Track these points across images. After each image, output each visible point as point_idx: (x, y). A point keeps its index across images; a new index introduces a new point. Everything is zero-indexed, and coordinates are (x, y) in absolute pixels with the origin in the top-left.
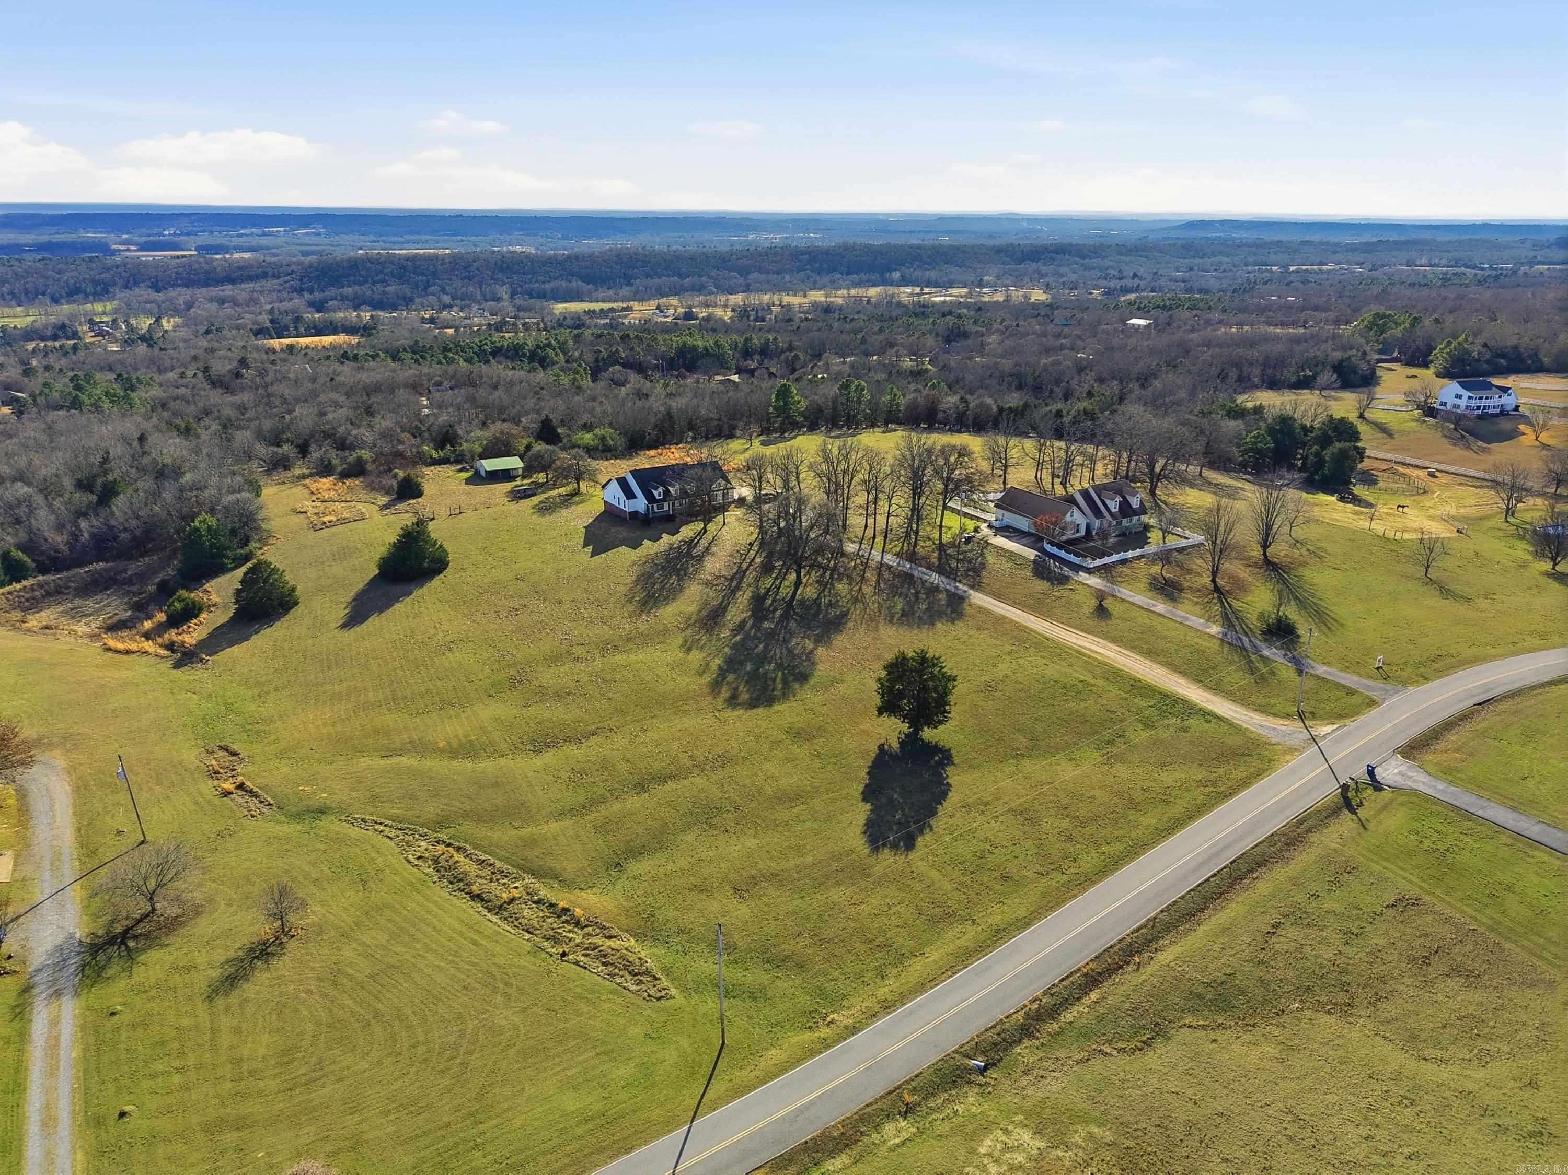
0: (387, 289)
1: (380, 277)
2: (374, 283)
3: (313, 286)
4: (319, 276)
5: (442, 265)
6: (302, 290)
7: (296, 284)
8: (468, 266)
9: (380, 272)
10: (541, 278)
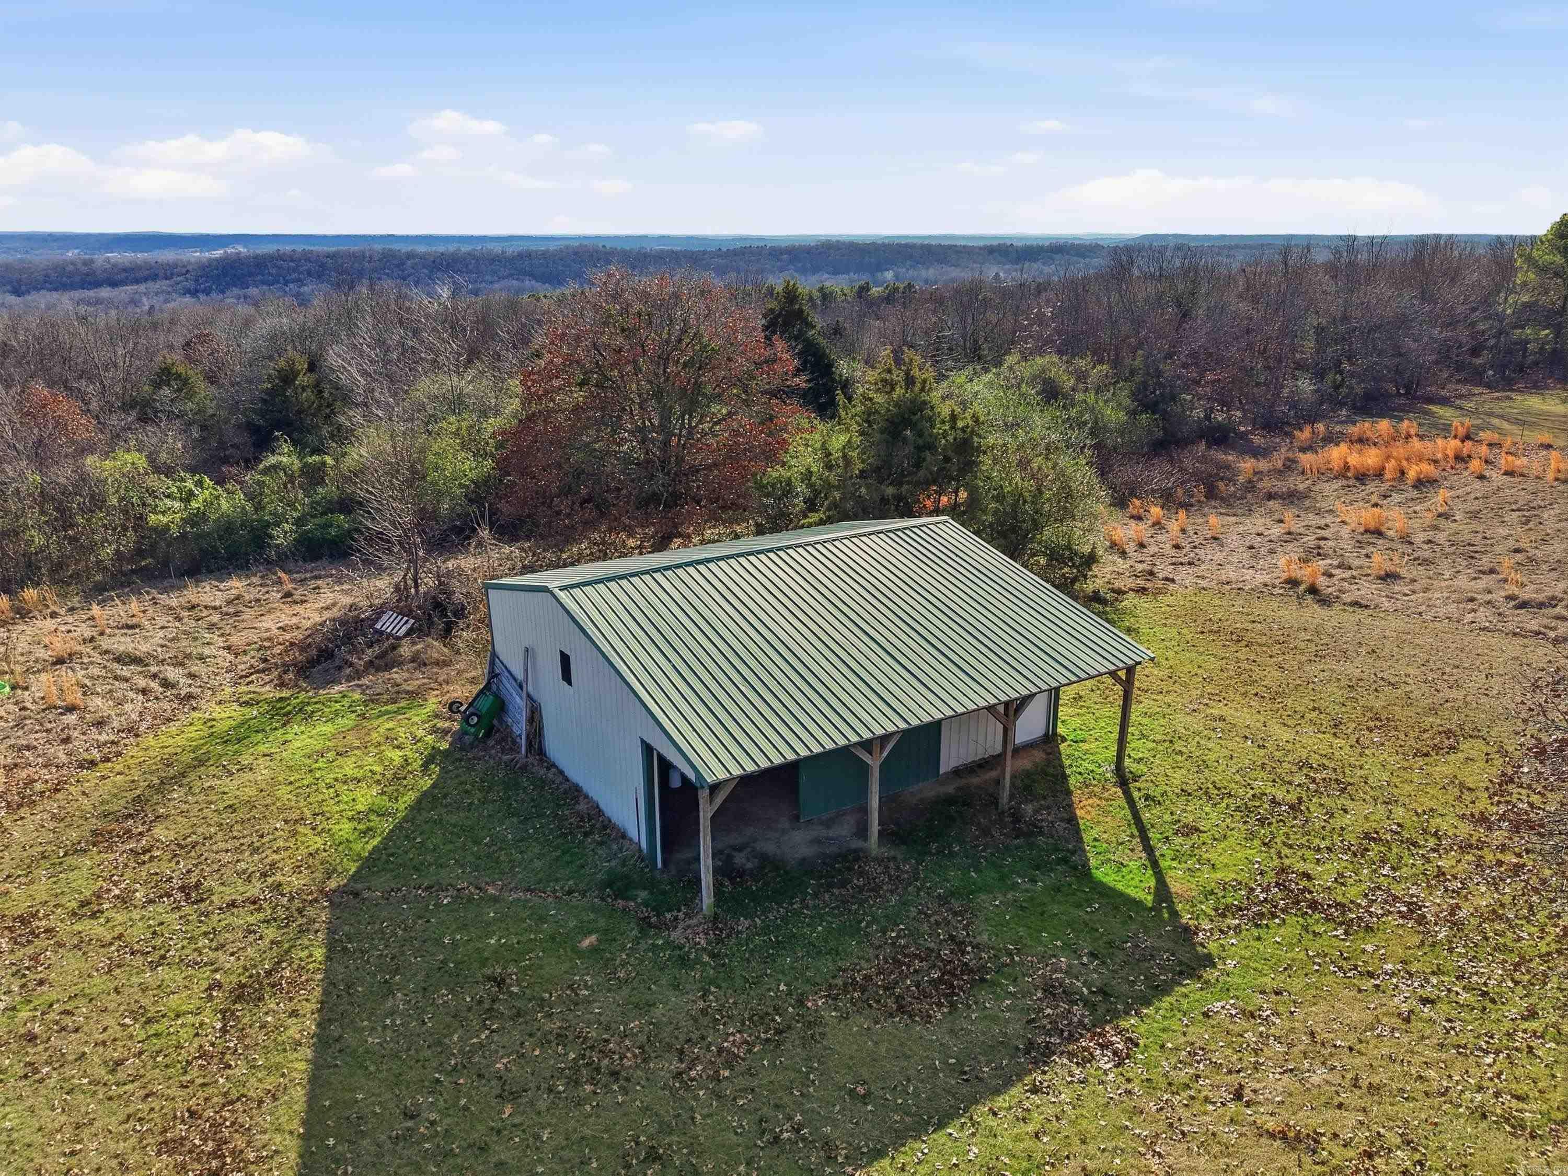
0: (302, 290)
1: (294, 276)
2: (286, 284)
3: (210, 287)
4: (218, 276)
5: (369, 262)
6: (197, 291)
7: (190, 284)
8: (401, 265)
9: (294, 270)
10: (488, 278)
